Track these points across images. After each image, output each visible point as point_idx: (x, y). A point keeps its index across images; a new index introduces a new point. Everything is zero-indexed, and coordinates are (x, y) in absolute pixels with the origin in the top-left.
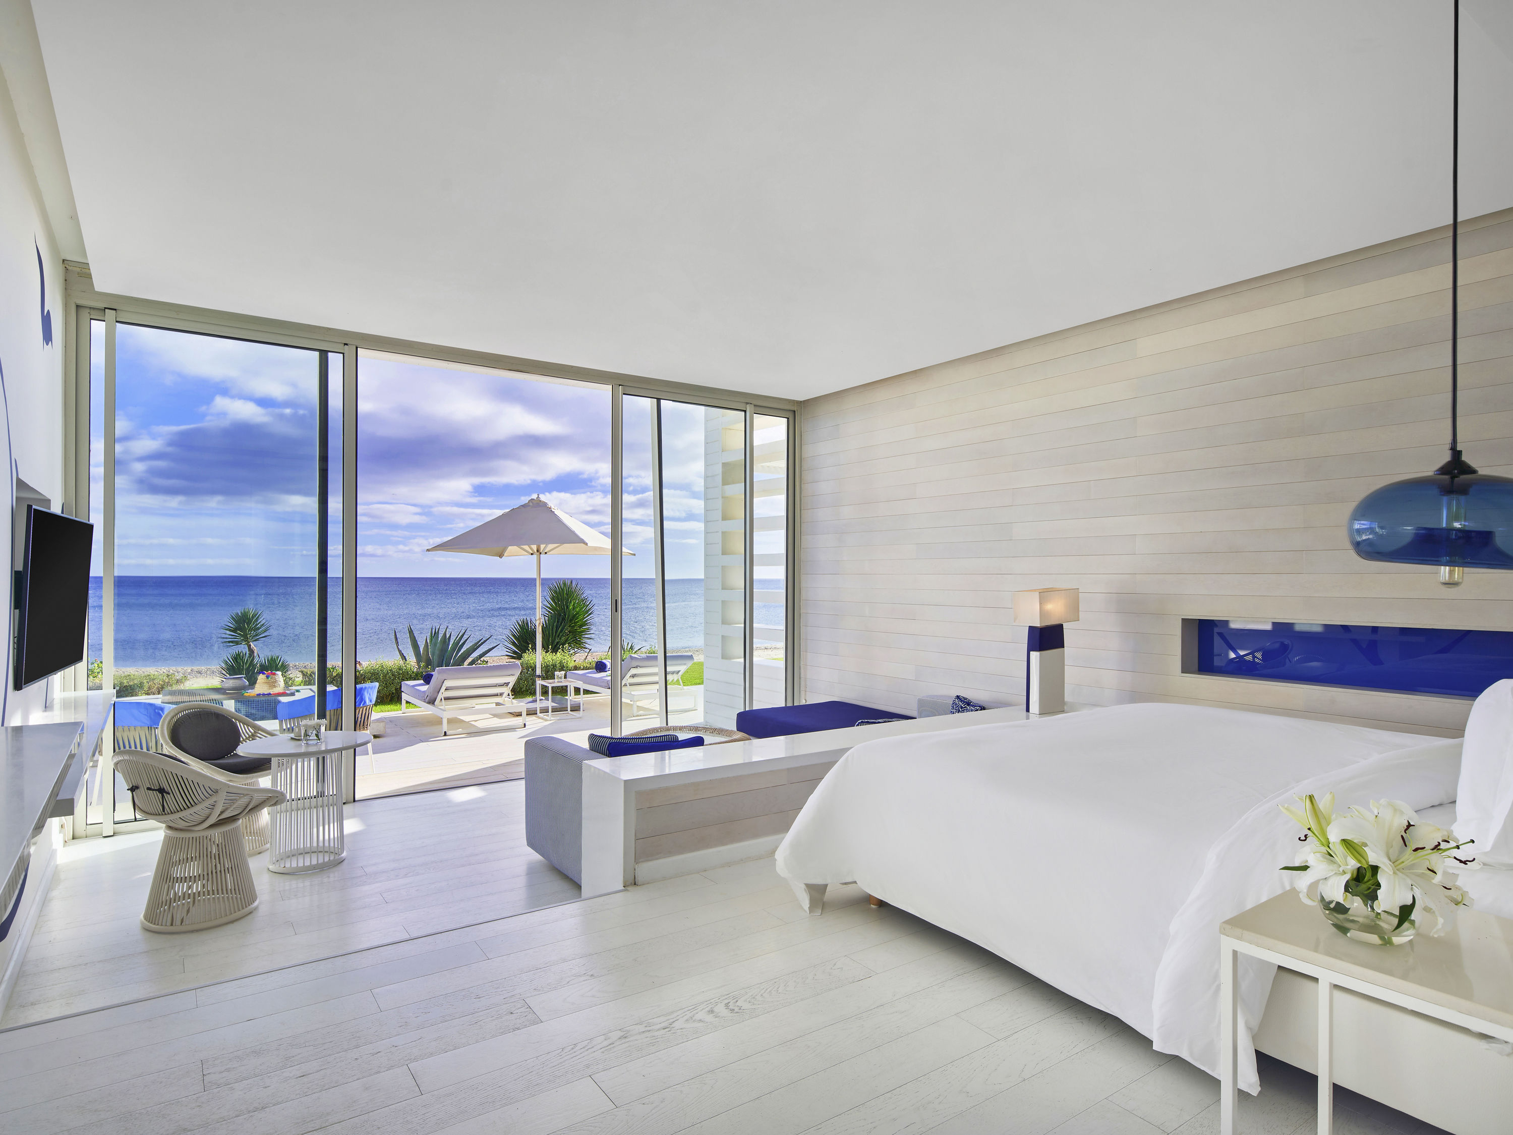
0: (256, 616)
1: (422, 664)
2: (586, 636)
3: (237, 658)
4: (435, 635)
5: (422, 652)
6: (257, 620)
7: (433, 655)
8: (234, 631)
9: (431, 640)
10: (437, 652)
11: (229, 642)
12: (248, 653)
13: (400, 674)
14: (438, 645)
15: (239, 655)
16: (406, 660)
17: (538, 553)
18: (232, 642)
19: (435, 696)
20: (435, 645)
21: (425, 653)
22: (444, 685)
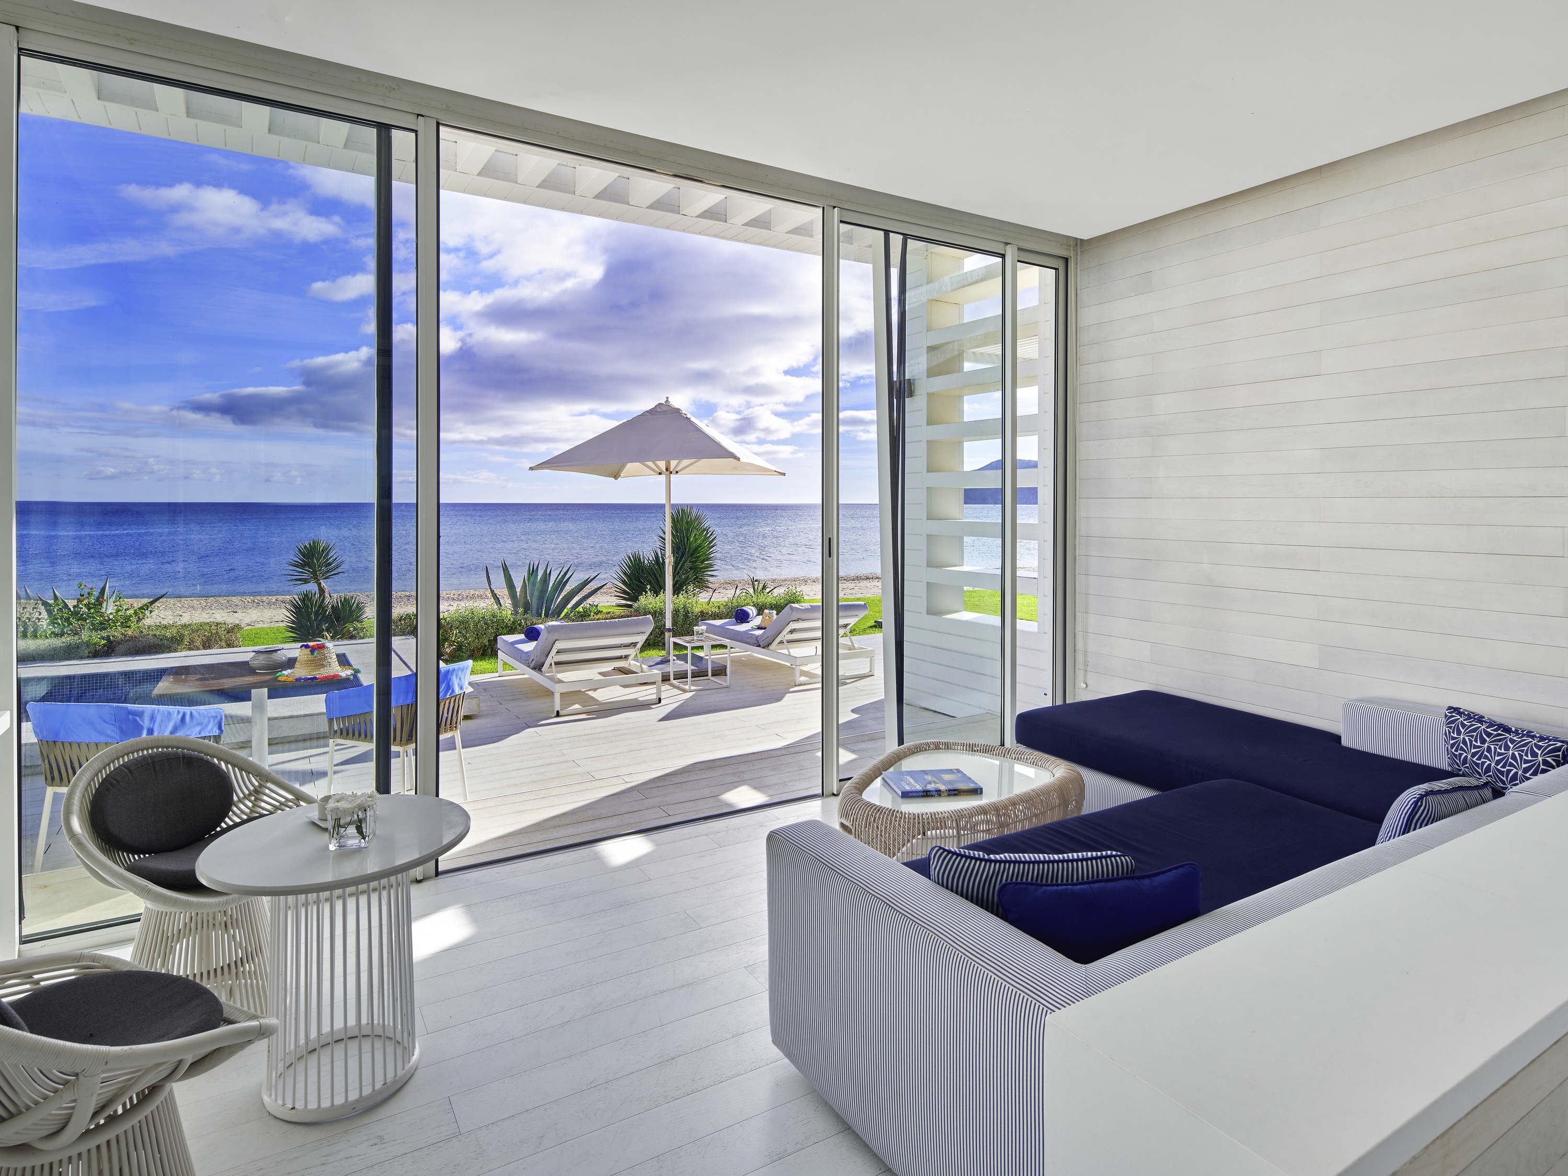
0: (327, 550)
1: (521, 610)
2: (709, 573)
3: (306, 598)
4: (533, 572)
5: (518, 594)
6: (327, 555)
7: (532, 596)
8: (302, 566)
9: (529, 580)
10: (536, 593)
11: (296, 580)
12: (317, 592)
13: (493, 623)
14: (537, 585)
15: (306, 595)
16: (501, 606)
17: (668, 473)
18: (300, 580)
19: (542, 661)
20: (534, 584)
21: (523, 595)
22: (555, 647)
